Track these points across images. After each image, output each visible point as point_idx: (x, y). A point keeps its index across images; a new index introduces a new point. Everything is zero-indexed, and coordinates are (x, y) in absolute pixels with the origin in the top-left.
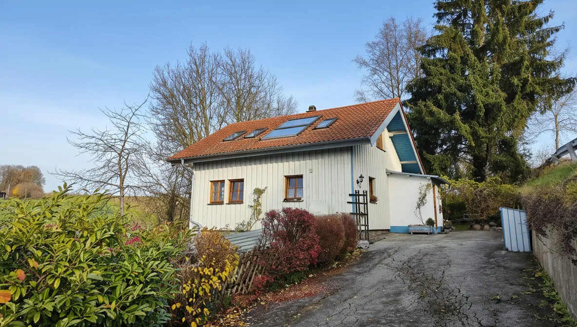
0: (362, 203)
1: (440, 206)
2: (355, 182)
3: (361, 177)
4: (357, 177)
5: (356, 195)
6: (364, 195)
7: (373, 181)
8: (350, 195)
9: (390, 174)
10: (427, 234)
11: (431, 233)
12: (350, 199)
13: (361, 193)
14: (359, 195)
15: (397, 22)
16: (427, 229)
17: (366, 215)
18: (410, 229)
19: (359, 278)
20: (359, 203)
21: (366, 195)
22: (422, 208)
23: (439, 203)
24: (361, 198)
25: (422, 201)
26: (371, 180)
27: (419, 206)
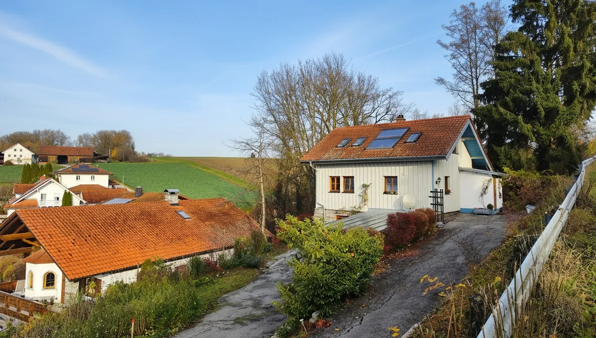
0: (439, 192)
1: (500, 193)
2: (435, 182)
3: (439, 179)
4: (436, 179)
5: (435, 192)
6: (441, 192)
7: (448, 178)
8: (431, 192)
9: (461, 170)
10: (487, 215)
11: (490, 215)
12: (431, 195)
13: (439, 190)
14: (437, 192)
15: (476, 6)
16: (487, 212)
17: (442, 205)
18: (474, 211)
19: (437, 247)
20: (437, 197)
21: (442, 192)
22: (484, 196)
23: (500, 190)
24: (439, 194)
25: (485, 191)
26: (446, 178)
27: (482, 195)
